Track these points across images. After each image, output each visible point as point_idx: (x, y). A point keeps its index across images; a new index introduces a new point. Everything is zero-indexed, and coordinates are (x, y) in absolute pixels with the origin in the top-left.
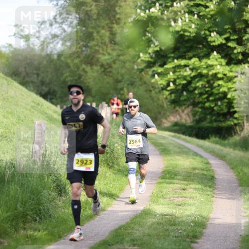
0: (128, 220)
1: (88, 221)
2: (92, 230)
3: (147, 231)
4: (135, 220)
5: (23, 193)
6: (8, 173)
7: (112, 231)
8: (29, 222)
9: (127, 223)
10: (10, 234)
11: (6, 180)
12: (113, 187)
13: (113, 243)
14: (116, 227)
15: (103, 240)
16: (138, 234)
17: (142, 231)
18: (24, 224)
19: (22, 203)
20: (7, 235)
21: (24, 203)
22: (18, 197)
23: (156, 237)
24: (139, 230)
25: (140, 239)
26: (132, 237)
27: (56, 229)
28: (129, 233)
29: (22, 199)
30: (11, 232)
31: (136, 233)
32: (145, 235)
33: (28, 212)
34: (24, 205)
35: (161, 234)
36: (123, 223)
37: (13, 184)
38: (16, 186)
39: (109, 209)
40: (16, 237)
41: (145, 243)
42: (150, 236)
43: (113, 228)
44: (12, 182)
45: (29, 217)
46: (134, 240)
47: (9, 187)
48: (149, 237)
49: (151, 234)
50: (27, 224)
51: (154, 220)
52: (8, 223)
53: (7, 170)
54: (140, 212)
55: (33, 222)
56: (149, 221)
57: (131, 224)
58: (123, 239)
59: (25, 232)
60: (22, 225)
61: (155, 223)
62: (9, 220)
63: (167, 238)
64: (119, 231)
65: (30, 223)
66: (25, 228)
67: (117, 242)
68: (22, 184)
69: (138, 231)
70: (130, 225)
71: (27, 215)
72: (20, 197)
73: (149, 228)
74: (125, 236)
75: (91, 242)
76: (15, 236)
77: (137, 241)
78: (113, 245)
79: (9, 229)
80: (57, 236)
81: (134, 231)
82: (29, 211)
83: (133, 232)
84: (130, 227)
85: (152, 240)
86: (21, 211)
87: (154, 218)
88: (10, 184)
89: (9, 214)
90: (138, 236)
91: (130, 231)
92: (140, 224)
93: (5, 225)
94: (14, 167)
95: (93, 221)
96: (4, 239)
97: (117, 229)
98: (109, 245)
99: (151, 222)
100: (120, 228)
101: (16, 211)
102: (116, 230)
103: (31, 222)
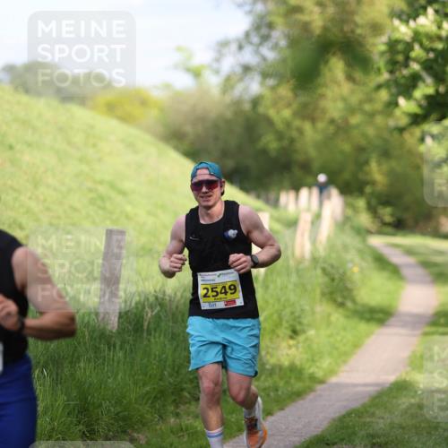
0: (366, 400)
1: (294, 401)
2: (299, 418)
3: (397, 420)
4: (377, 400)
5: (175, 350)
6: (149, 314)
7: (334, 420)
8: (186, 403)
9: (364, 406)
10: (149, 424)
11: (145, 327)
12: (341, 340)
13: (336, 440)
14: (343, 412)
15: (317, 436)
16: (382, 426)
17: (389, 421)
18: (177, 407)
19: (173, 369)
20: (143, 426)
21: (176, 369)
22: (167, 358)
23: (414, 431)
24: (383, 418)
25: (384, 436)
26: (371, 431)
27: (234, 415)
28: (365, 424)
29: (174, 361)
30: (152, 421)
31: (378, 423)
32: (393, 427)
33: (185, 386)
34: (177, 372)
35: (423, 425)
36: (356, 405)
37: (157, 335)
38: (162, 338)
39: (334, 380)
40: (161, 429)
41: (392, 442)
42: (403, 428)
43: (337, 415)
44: (155, 331)
45: (186, 394)
46: (373, 436)
47: (149, 341)
48: (401, 430)
49: (404, 425)
50: (182, 407)
51: (413, 401)
52: (146, 404)
53: (147, 309)
54: (388, 385)
55: (193, 403)
56: (404, 403)
57: (370, 407)
58: (354, 433)
59: (178, 420)
60: (172, 408)
61: (412, 405)
62: (149, 399)
63: (433, 432)
64: (348, 419)
65: (187, 405)
66: (177, 415)
67: (342, 440)
68: (173, 334)
69: (382, 421)
70: (368, 409)
71: (182, 390)
72: (170, 358)
73: (401, 416)
74: (357, 429)
75: (297, 439)
76: (158, 427)
77: (379, 437)
78: (334, 444)
79: (148, 416)
80: (235, 428)
81: (373, 420)
82: (186, 383)
83: (372, 422)
84: (367, 412)
85: (406, 437)
86: (170, 383)
87: (413, 397)
88: (150, 334)
89: (148, 388)
90: (381, 428)
91: (368, 420)
92: (385, 408)
93: (141, 408)
94: (160, 305)
95: (301, 402)
96: (138, 433)
97: (344, 416)
98: (328, 444)
99: (407, 404)
100: (349, 414)
101: (161, 383)
102: (342, 419)
103: (190, 403)
